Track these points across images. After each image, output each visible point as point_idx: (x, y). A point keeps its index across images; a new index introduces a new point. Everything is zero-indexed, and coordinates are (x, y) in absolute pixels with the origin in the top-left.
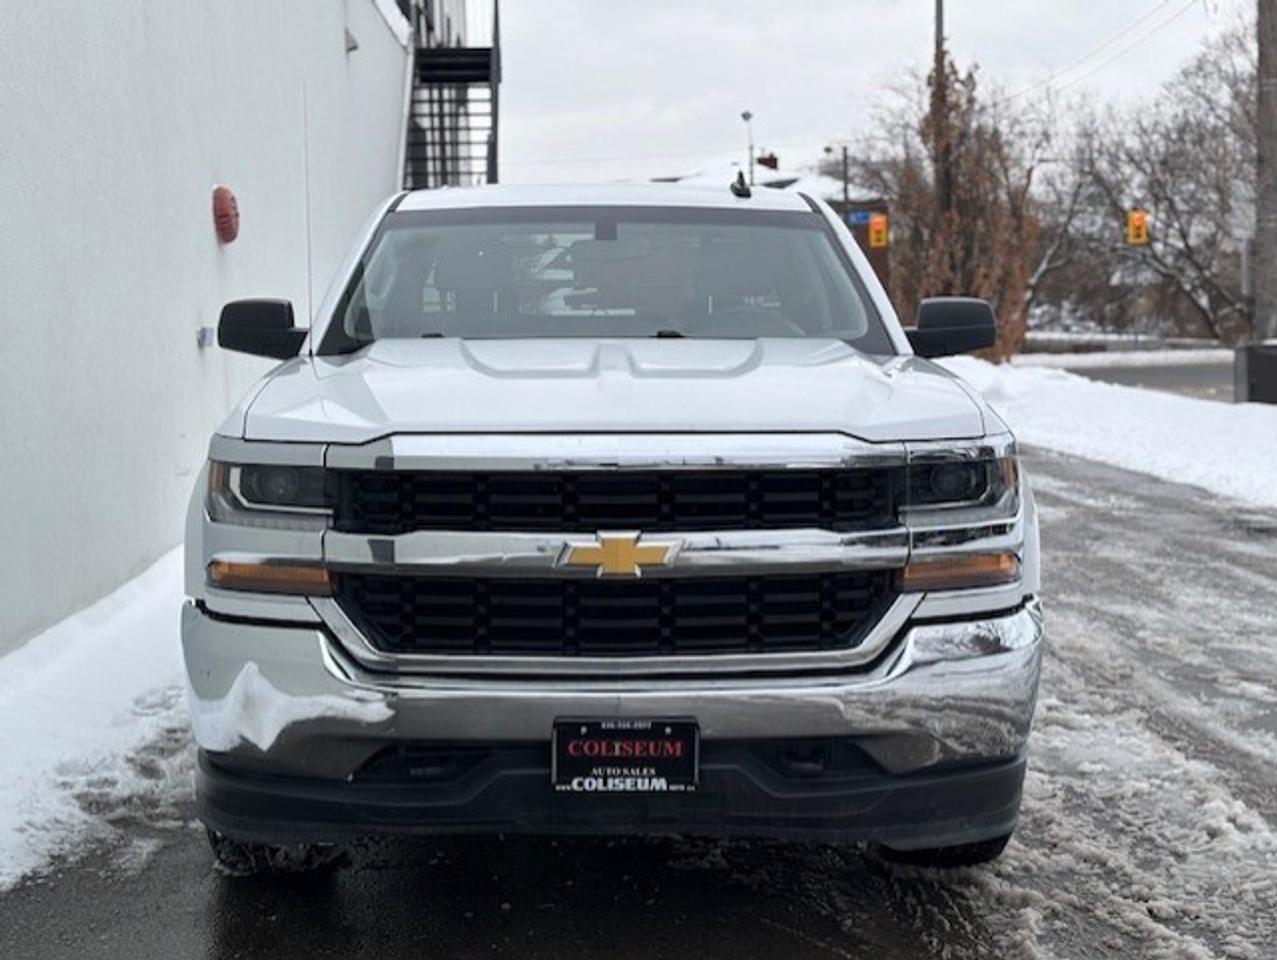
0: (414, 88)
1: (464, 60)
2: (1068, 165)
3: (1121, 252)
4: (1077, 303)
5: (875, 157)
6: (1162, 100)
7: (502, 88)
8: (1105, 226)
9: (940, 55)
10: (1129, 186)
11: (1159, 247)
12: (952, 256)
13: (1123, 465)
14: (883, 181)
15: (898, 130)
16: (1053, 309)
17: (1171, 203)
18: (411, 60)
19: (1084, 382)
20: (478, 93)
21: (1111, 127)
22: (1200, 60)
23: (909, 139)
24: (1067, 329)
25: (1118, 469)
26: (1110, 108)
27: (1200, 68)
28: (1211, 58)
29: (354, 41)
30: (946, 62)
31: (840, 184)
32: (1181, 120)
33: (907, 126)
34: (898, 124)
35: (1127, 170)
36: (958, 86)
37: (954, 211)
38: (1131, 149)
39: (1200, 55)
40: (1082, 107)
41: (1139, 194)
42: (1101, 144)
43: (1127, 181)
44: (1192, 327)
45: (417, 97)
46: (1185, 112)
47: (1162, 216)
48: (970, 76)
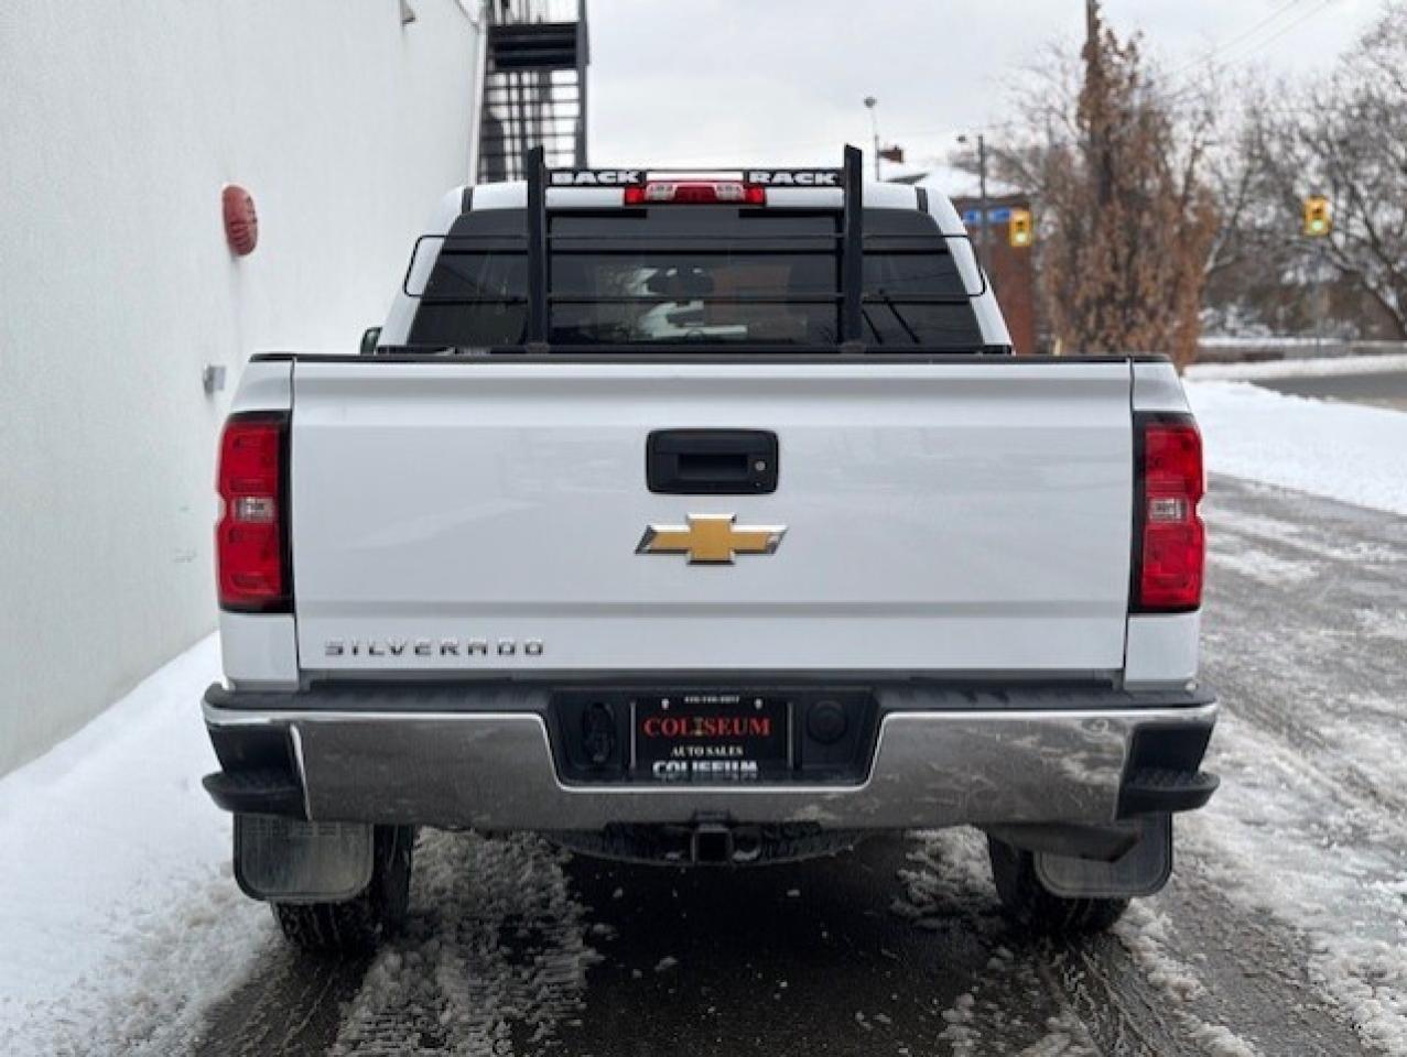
0: (488, 73)
1: (545, 37)
2: (1235, 148)
3: (1297, 245)
4: (1246, 305)
5: (1014, 146)
6: (1340, 74)
7: (591, 71)
8: (1279, 216)
9: (1093, 25)
10: (1305, 172)
11: (1339, 239)
12: (1115, 254)
13: (1358, 501)
14: (1023, 172)
15: (1039, 115)
16: (1217, 314)
17: (1353, 189)
18: (483, 39)
19: (1274, 397)
20: (563, 77)
21: (1283, 105)
22: (1381, 26)
23: (1053, 123)
24: (1233, 333)
25: (1352, 507)
26: (1281, 83)
27: (1382, 35)
28: (1395, 24)
29: (410, 11)
30: (1102, 32)
31: (976, 179)
32: (1363, 95)
33: (1051, 109)
34: (1040, 109)
35: (1302, 151)
36: (1116, 59)
37: (1117, 204)
38: (1306, 128)
39: (1382, 20)
40: (1249, 83)
41: (1316, 180)
42: (1272, 124)
43: (1302, 165)
44: (1375, 329)
45: (491, 83)
46: (1367, 85)
47: (1342, 203)
48: (1132, 47)
